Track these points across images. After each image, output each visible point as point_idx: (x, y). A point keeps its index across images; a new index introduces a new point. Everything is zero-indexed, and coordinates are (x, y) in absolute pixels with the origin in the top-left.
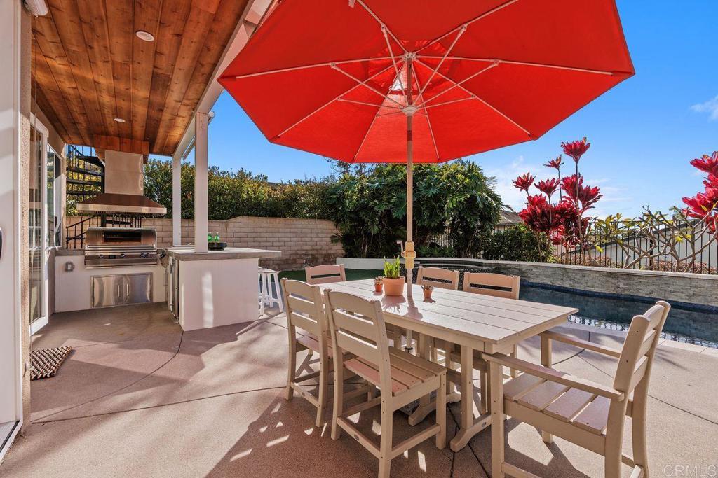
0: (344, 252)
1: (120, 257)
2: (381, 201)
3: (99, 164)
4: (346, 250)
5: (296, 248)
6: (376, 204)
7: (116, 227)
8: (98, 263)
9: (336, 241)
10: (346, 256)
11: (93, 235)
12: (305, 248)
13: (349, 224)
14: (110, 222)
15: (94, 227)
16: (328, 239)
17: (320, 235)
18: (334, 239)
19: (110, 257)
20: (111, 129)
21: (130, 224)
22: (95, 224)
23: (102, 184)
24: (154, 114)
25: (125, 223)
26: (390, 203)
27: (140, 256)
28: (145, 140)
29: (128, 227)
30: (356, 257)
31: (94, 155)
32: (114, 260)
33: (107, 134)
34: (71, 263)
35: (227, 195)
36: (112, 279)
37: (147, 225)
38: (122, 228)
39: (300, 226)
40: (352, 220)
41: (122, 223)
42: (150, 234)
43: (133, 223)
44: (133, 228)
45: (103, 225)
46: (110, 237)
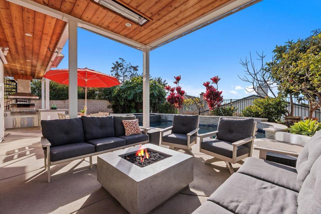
0: (113, 112)
1: (23, 112)
2: (124, 94)
3: (15, 82)
4: (114, 111)
5: (93, 110)
6: (122, 95)
7: (21, 103)
8: (14, 114)
9: (110, 108)
10: (113, 113)
11: (13, 105)
12: (97, 110)
13: (114, 101)
14: (19, 101)
15: (13, 103)
16: (106, 107)
17: (103, 105)
18: (109, 107)
19: (19, 112)
20: (19, 74)
21: (26, 102)
22: (14, 102)
23: (16, 89)
24: (34, 69)
25: (25, 101)
26: (127, 94)
27: (30, 112)
28: (31, 76)
29: (26, 103)
30: (117, 113)
31: (13, 79)
32: (20, 113)
33: (18, 74)
34: (6, 114)
35: (65, 91)
36: (19, 119)
37: (32, 102)
38: (23, 103)
39: (95, 102)
40: (115, 100)
41: (23, 101)
42: (33, 105)
43: (28, 101)
44: (28, 103)
45: (16, 102)
46: (19, 106)
